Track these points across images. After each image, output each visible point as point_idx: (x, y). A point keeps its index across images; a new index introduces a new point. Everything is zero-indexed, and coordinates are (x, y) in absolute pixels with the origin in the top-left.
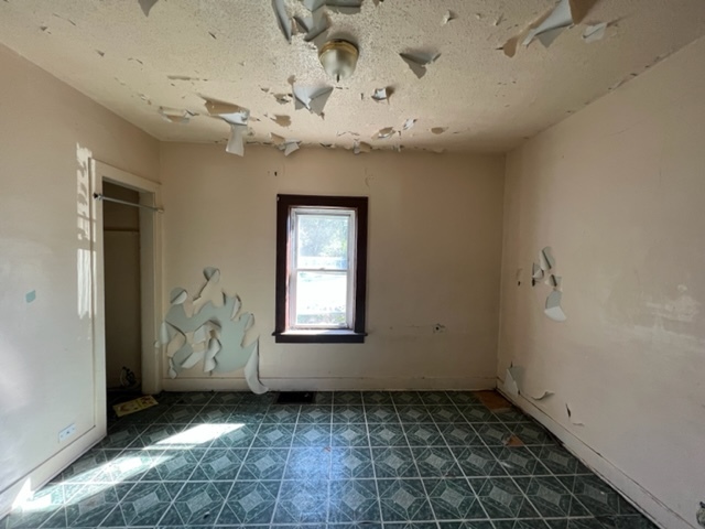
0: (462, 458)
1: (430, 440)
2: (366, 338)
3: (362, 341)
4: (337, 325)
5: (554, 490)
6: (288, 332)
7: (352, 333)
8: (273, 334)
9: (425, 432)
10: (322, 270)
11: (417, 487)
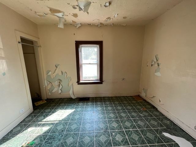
0: (130, 114)
1: (121, 109)
2: (103, 83)
3: (102, 84)
4: (95, 79)
5: (155, 121)
6: (81, 82)
7: (99, 81)
8: (77, 82)
9: (120, 107)
10: (90, 64)
11: (118, 122)
